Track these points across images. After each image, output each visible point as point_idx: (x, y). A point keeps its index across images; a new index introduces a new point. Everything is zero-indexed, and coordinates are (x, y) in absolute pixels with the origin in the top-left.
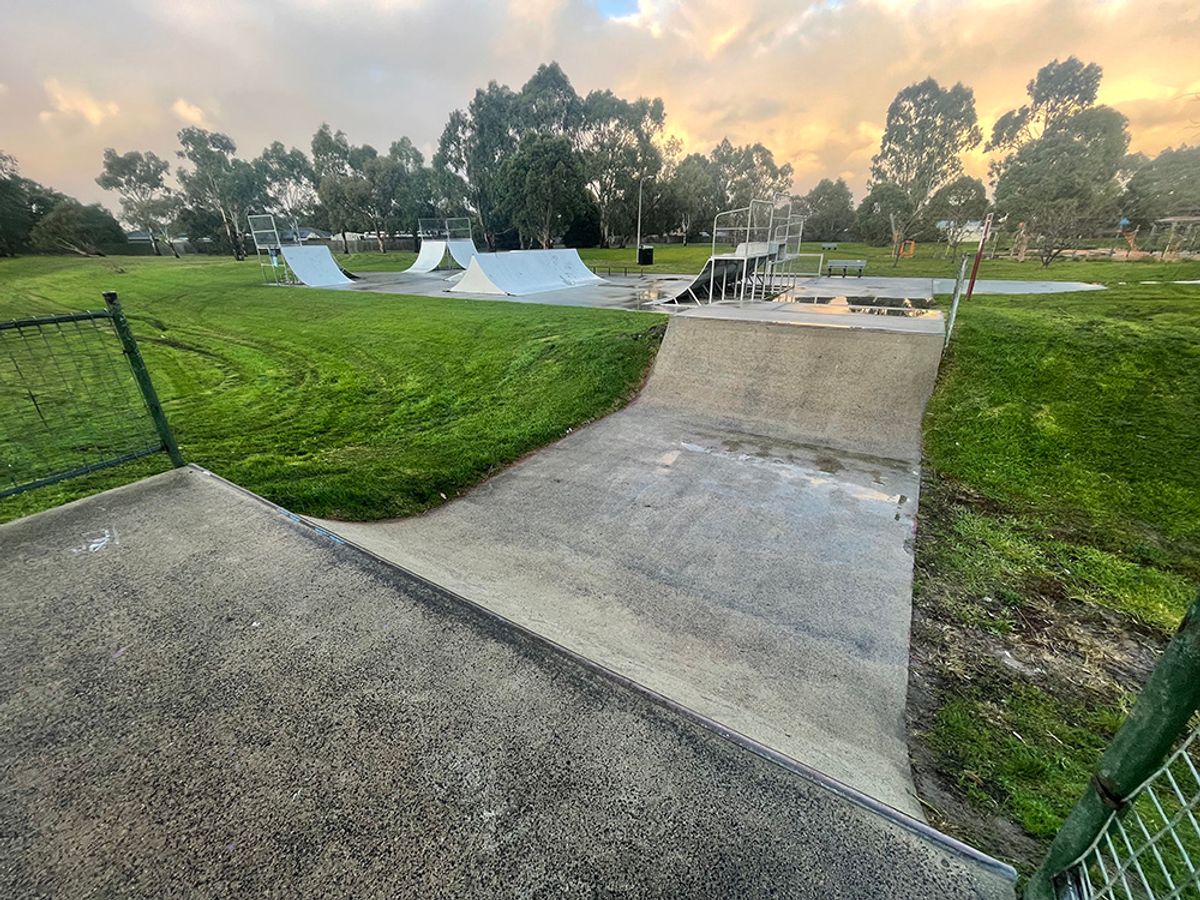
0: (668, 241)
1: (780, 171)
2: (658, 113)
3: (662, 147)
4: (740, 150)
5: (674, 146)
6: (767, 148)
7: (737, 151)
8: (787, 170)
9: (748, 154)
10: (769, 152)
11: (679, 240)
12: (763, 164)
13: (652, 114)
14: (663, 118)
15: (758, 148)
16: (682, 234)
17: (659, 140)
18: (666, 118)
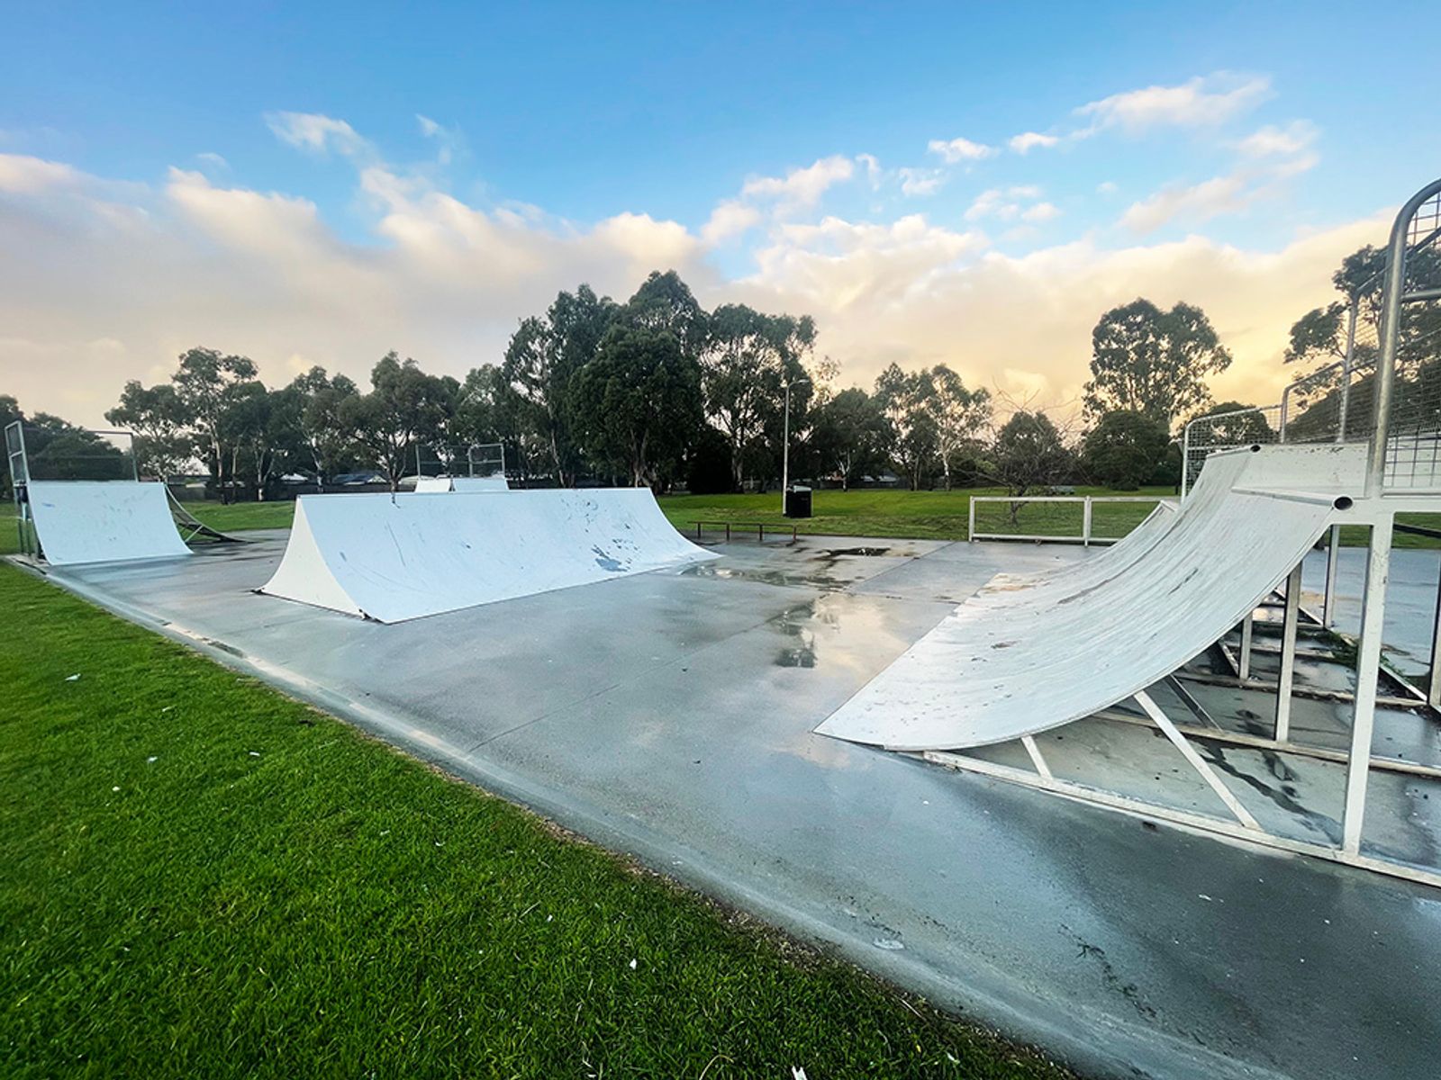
0: (822, 485)
1: (973, 397)
2: (806, 332)
3: (813, 370)
4: (914, 376)
5: (829, 368)
6: (952, 369)
7: (910, 377)
8: (980, 396)
9: (926, 380)
10: (955, 375)
11: (835, 486)
12: (948, 390)
13: (799, 334)
14: (813, 337)
15: (941, 370)
16: (839, 478)
17: (808, 362)
18: (818, 337)
